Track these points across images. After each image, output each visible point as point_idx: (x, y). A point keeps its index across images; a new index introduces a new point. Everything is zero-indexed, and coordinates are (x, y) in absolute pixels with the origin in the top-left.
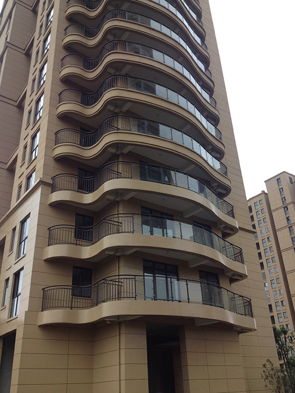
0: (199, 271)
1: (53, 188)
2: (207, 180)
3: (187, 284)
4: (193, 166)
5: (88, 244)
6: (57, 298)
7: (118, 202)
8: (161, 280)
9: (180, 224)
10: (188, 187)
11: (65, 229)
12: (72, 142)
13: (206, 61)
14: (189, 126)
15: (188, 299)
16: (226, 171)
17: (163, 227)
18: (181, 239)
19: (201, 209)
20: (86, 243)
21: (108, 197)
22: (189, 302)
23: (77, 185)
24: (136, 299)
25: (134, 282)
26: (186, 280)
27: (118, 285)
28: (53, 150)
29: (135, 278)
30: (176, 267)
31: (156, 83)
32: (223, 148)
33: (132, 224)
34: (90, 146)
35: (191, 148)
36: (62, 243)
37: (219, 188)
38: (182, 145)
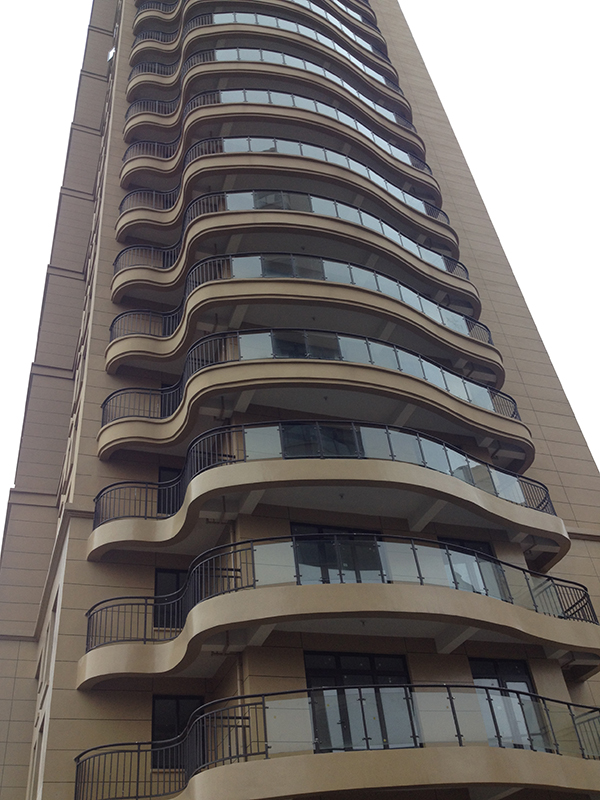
0: (471, 659)
1: (97, 518)
3: (451, 698)
5: (168, 636)
6: (101, 779)
7: (233, 523)
9: (414, 550)
10: (392, 455)
11: (116, 608)
12: (131, 414)
13: (430, 195)
15: (459, 736)
16: (515, 409)
18: (422, 584)
19: (441, 503)
22: (461, 745)
23: (155, 505)
24: (267, 758)
25: (260, 711)
28: (98, 440)
29: (263, 703)
30: (403, 658)
34: (169, 415)
36: (110, 643)
37: (500, 448)
38: (370, 365)
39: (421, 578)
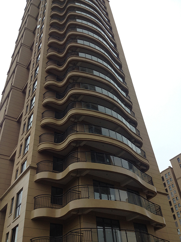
0: (134, 223)
1: (38, 170)
2: (133, 161)
3: (126, 233)
4: (124, 152)
5: (60, 207)
7: (78, 178)
8: (108, 231)
9: (119, 191)
10: (122, 166)
11: (44, 197)
12: (49, 141)
14: (119, 128)
16: (145, 154)
17: (108, 193)
18: (120, 201)
19: (132, 180)
20: (58, 206)
21: (72, 174)
23: (52, 167)
25: (90, 233)
26: (125, 230)
27: (80, 236)
28: (38, 146)
29: (91, 230)
30: (118, 221)
31: (99, 105)
32: (141, 140)
33: (87, 192)
34: (60, 142)
35: (122, 141)
36: (43, 207)
37: (141, 165)
38: (116, 139)
39: (120, 199)
